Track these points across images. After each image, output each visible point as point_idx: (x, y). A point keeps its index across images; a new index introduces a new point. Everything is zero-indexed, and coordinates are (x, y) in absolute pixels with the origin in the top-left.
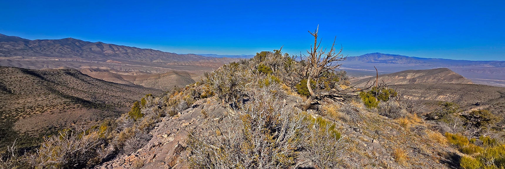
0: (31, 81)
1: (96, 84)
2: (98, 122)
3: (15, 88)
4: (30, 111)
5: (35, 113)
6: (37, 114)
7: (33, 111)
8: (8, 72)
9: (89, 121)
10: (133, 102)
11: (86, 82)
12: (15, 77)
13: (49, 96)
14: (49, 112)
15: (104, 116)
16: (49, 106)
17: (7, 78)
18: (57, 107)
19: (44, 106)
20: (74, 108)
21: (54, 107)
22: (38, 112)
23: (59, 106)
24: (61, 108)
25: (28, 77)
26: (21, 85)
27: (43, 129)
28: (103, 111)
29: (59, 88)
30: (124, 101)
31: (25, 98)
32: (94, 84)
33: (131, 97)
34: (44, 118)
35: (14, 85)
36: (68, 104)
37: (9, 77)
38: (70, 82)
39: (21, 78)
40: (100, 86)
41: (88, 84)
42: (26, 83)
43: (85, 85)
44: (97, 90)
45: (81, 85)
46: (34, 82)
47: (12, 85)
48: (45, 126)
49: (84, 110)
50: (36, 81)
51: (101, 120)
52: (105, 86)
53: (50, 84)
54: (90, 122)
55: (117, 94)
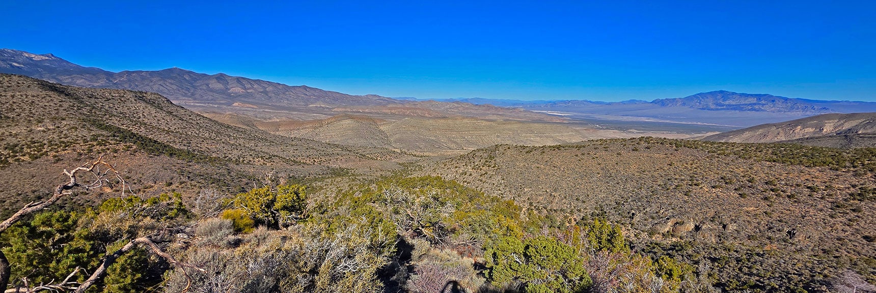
0: (56, 104)
1: (197, 123)
2: (173, 187)
3: (18, 116)
4: (9, 154)
5: (18, 159)
6: (23, 161)
7: (17, 154)
8: (10, 85)
9: (151, 183)
10: (269, 158)
11: (176, 116)
12: (21, 96)
13: (63, 122)
14: (50, 158)
15: (190, 173)
16: (56, 145)
17: (5, 96)
18: (74, 146)
19: (45, 144)
20: (116, 151)
21: (66, 146)
22: (27, 158)
23: (79, 144)
24: (83, 150)
25: (50, 97)
26: (33, 111)
27: (19, 198)
28: (190, 162)
29: (115, 122)
30: (251, 155)
31: (8, 126)
32: (193, 122)
33: (265, 149)
34: (33, 170)
35: (17, 110)
36: (103, 140)
37: (9, 94)
38: (143, 115)
39: (34, 96)
40: (205, 127)
41: (180, 121)
42: (44, 107)
43: (174, 122)
44: (197, 132)
45: (166, 122)
46: (61, 106)
47: (14, 109)
48: (27, 189)
49: (142, 158)
50: (66, 105)
51: (181, 183)
52: (216, 128)
53: (95, 113)
54: (152, 187)
55: (238, 142)
